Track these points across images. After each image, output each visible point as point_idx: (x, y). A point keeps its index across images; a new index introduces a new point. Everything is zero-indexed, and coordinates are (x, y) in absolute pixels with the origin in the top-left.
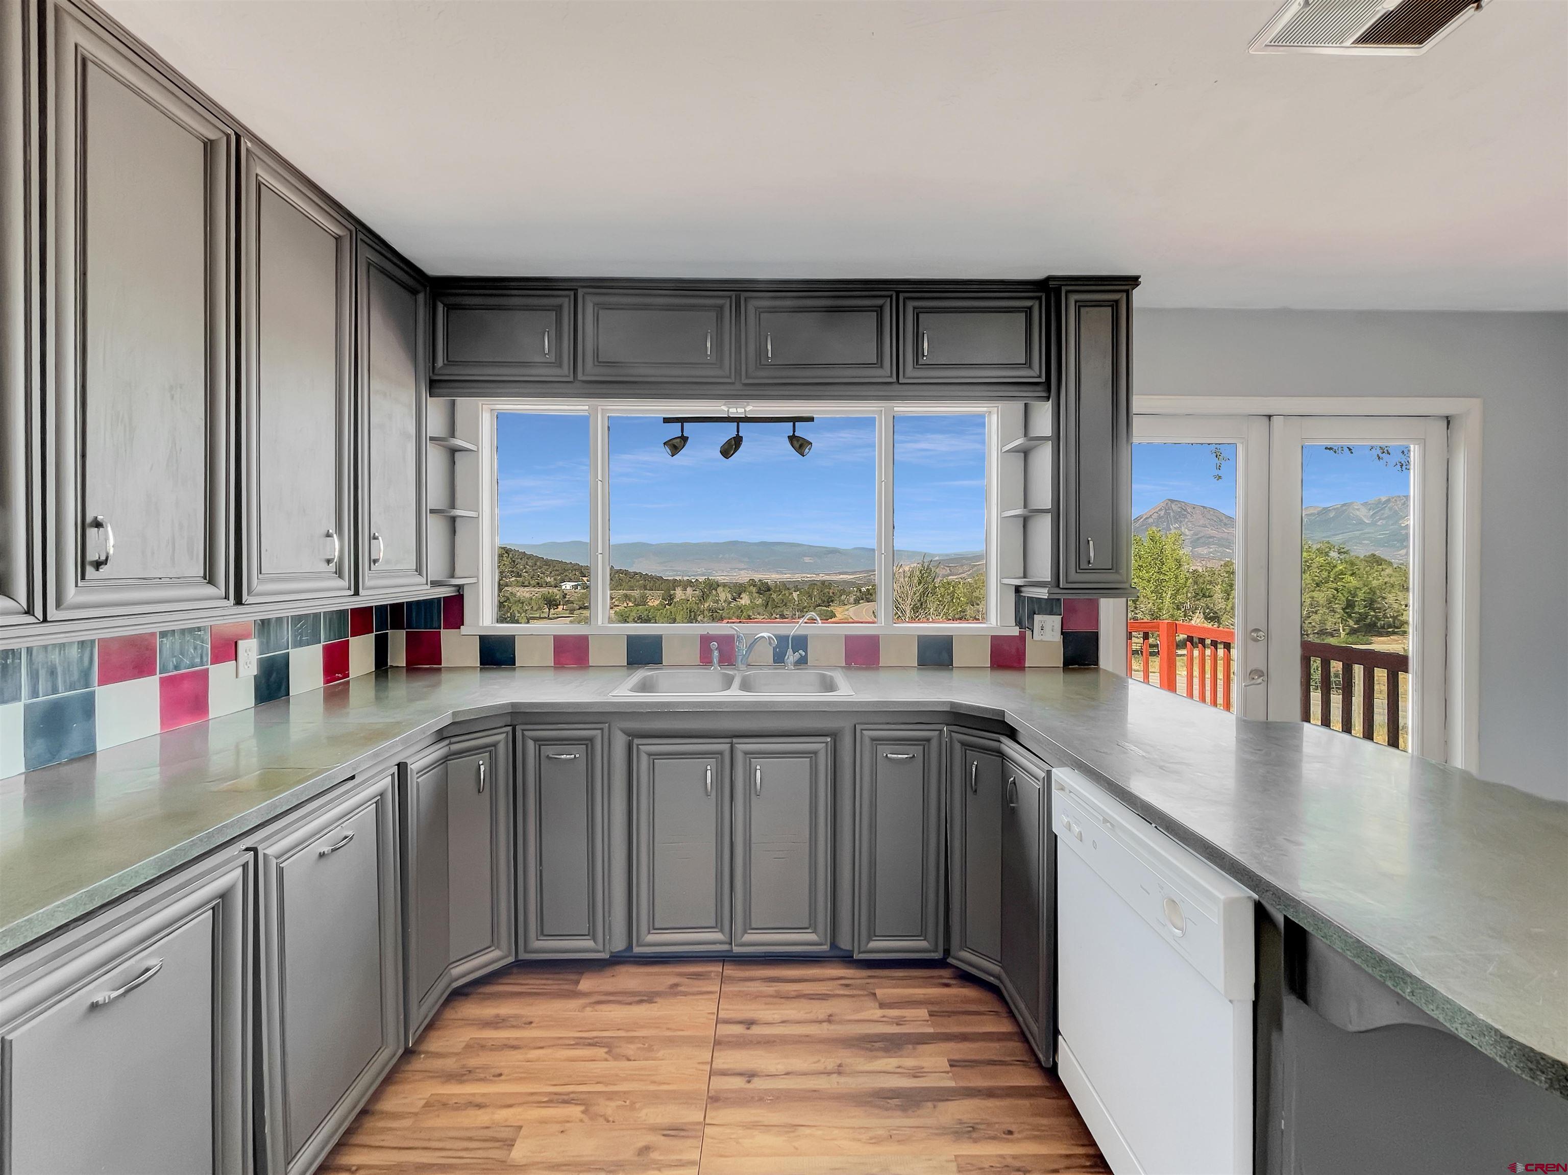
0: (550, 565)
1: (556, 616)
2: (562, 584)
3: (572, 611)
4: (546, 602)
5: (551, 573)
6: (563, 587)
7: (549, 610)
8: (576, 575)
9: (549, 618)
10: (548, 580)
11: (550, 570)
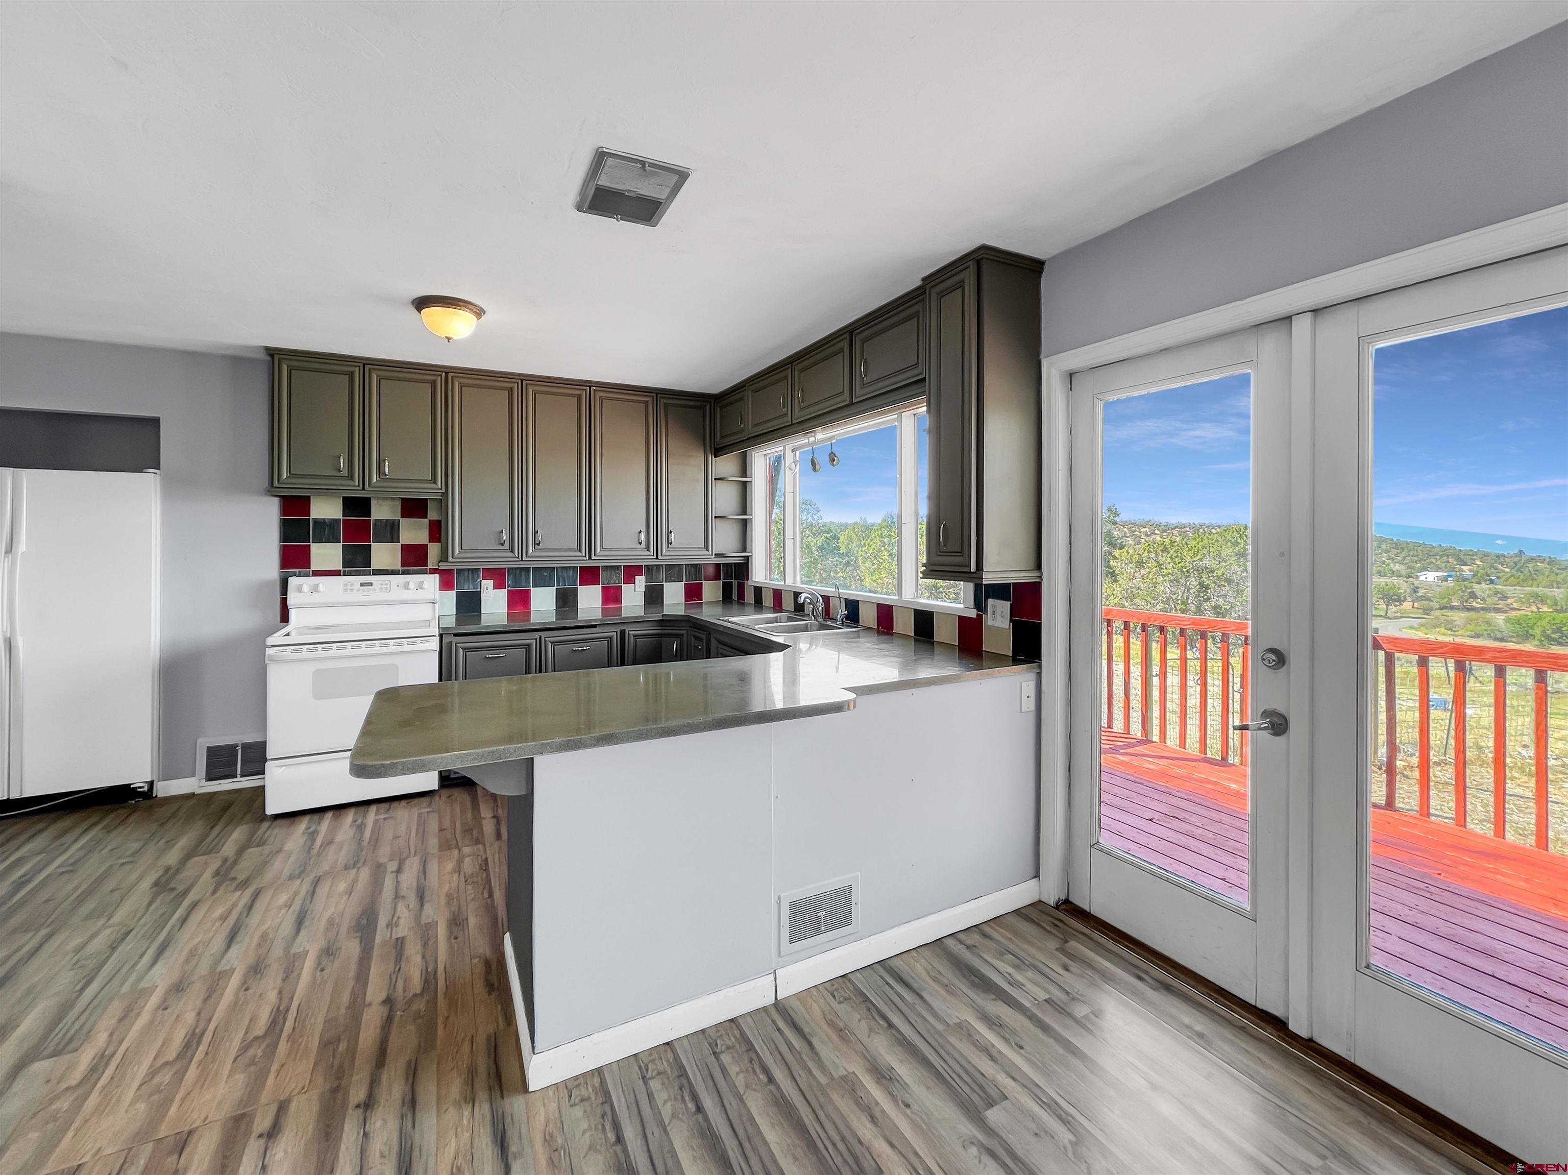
0: (1403, 549)
1: (1398, 615)
2: (1419, 574)
3: (1427, 611)
4: (1381, 596)
5: (1404, 558)
6: (1422, 578)
7: (1387, 606)
8: (1448, 562)
9: (1386, 617)
10: (1397, 567)
11: (1403, 554)
